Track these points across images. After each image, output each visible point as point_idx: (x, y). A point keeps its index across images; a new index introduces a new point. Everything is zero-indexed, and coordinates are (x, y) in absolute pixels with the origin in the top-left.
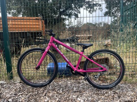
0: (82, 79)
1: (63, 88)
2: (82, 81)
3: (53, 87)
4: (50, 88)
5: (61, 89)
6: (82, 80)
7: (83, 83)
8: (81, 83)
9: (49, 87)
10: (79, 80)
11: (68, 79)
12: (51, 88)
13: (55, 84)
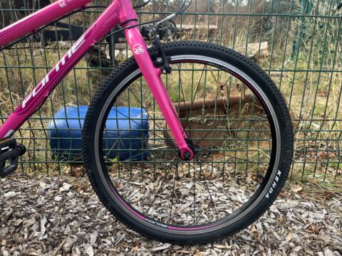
0: (188, 176)
1: (102, 225)
2: (189, 186)
3: (53, 225)
4: (39, 230)
5: (93, 237)
6: (189, 182)
7: (194, 195)
8: (185, 196)
9: (34, 228)
10: (178, 179)
11: (135, 172)
12: (43, 229)
13: (73, 202)
